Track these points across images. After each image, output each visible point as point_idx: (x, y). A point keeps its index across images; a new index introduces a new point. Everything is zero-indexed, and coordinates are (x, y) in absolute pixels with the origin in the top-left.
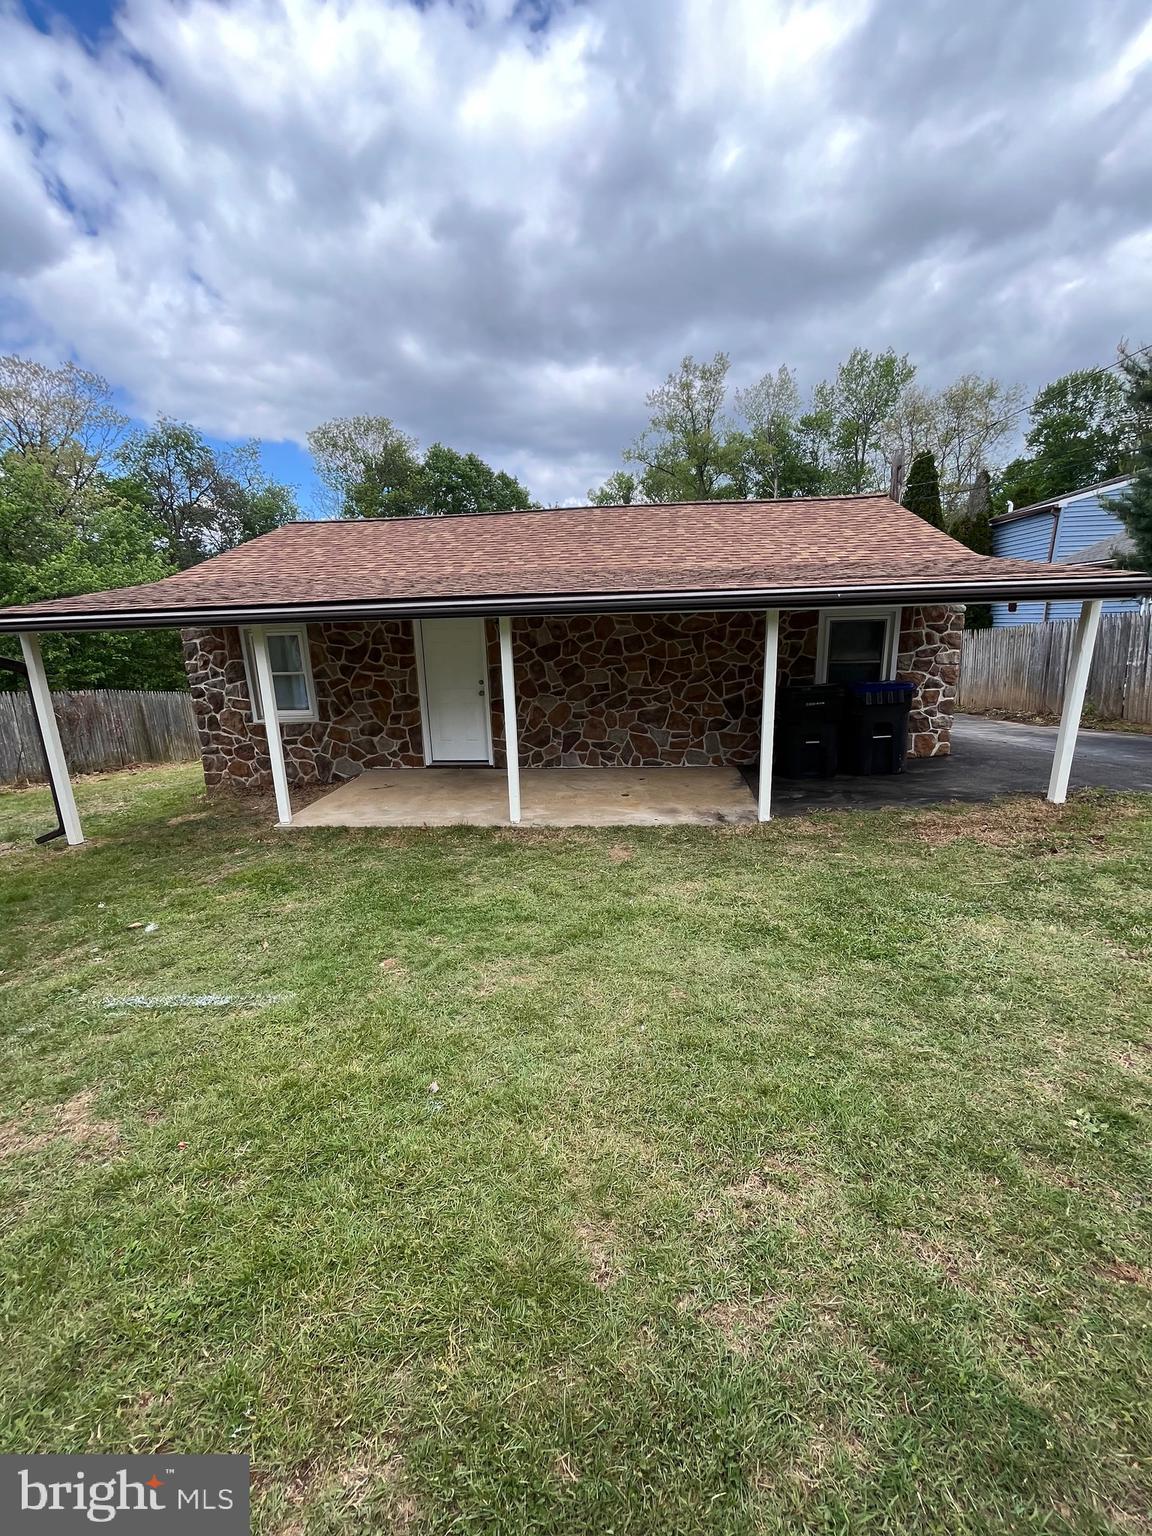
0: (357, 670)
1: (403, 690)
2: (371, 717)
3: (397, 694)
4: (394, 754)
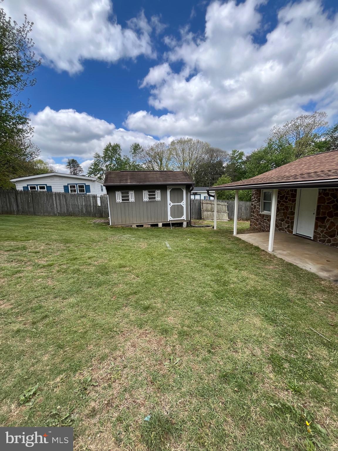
0: (282, 202)
2: (282, 216)
3: (290, 210)
4: (286, 228)
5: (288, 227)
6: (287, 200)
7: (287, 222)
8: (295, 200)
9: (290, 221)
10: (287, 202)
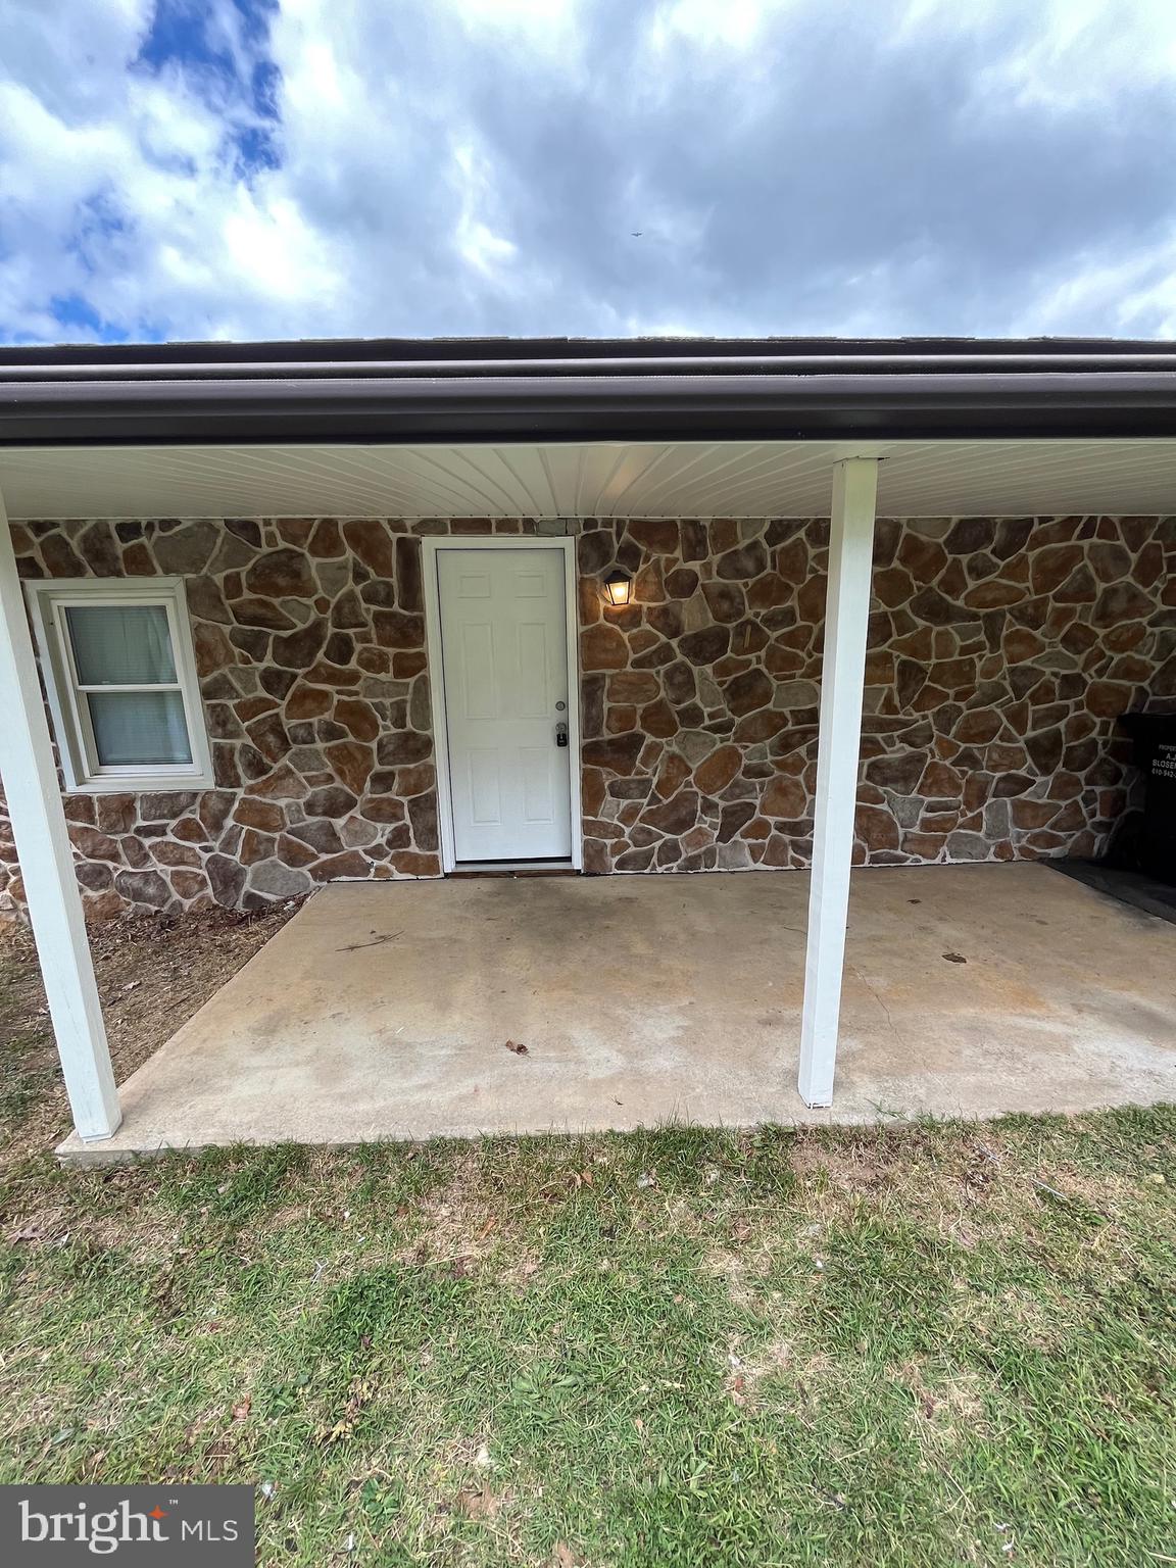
0: (299, 681)
1: (400, 721)
2: (330, 779)
3: (387, 730)
4: (377, 852)
5: (399, 838)
6: (345, 660)
7: (376, 812)
8: (421, 661)
9: (404, 800)
10: (353, 678)
